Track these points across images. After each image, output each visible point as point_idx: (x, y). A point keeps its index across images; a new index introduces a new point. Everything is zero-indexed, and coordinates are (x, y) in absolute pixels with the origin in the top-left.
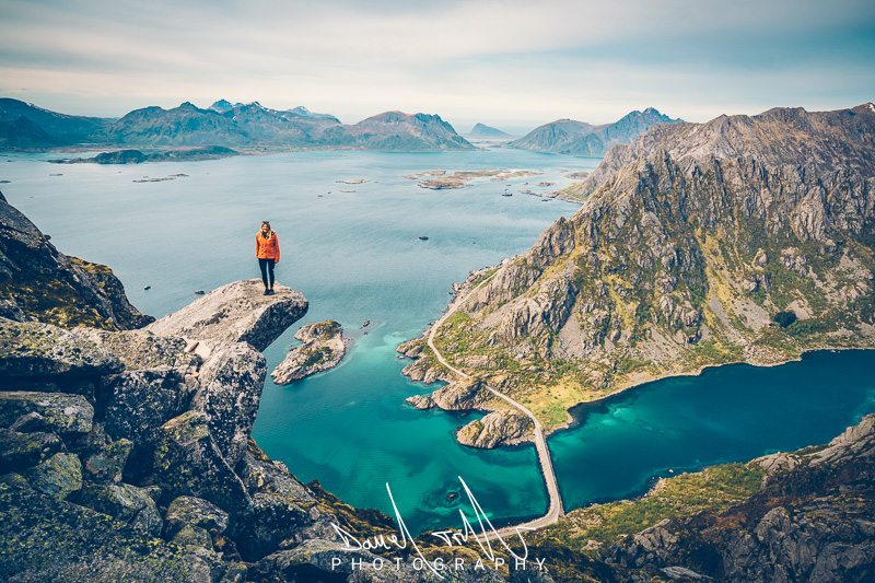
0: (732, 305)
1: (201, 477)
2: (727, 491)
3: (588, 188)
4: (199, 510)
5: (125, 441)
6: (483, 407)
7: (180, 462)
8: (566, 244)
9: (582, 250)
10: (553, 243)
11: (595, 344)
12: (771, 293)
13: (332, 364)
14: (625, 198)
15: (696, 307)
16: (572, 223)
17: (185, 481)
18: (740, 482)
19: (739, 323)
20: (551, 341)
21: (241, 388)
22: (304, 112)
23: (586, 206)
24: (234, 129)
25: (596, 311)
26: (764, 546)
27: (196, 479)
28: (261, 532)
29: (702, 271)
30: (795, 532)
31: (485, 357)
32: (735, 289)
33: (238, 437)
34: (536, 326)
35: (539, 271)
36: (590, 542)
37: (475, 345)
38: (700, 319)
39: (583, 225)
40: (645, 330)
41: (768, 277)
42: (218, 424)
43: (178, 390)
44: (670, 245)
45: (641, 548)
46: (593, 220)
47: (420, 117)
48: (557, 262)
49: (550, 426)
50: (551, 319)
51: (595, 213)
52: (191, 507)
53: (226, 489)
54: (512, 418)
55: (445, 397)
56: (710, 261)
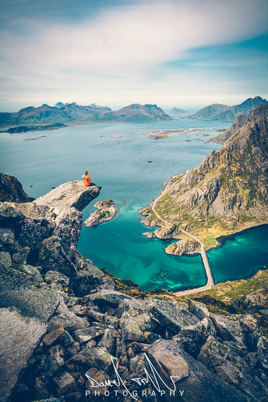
1: (57, 263)
3: (226, 136)
4: (57, 276)
5: (27, 248)
6: (177, 237)
7: (49, 257)
8: (215, 163)
9: (223, 166)
10: (209, 163)
11: (229, 209)
13: (110, 218)
14: (244, 140)
16: (218, 153)
17: (51, 265)
20: (208, 208)
21: (73, 226)
22: (95, 106)
23: (226, 145)
24: (65, 115)
25: (230, 194)
27: (56, 264)
28: (82, 286)
31: (178, 215)
33: (72, 247)
34: (201, 201)
35: (203, 176)
36: (226, 298)
37: (173, 210)
39: (224, 154)
40: (253, 203)
42: (64, 241)
43: (47, 227)
44: (266, 162)
45: (249, 301)
46: (228, 151)
47: (147, 106)
48: (211, 171)
49: (207, 246)
50: (208, 198)
51: (229, 148)
52: (54, 275)
53: (68, 268)
54: (190, 242)
55: (160, 233)
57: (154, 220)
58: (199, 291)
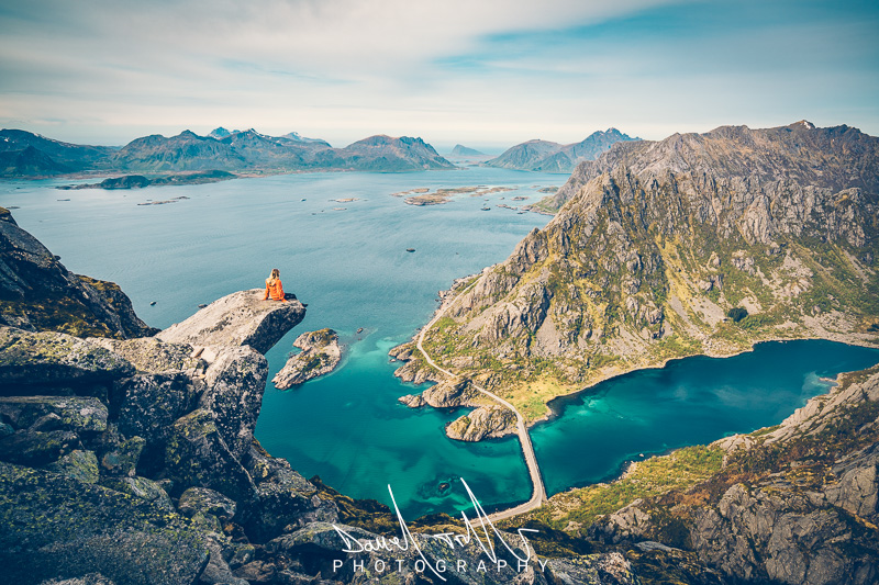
0: (690, 304)
1: (209, 470)
2: (692, 471)
3: (558, 201)
4: (209, 499)
5: (138, 439)
6: (469, 403)
7: (189, 456)
8: (540, 252)
9: (555, 257)
10: (529, 252)
11: (570, 342)
12: (724, 292)
13: (329, 368)
14: (592, 209)
15: (658, 306)
16: (545, 233)
17: (195, 474)
18: (702, 463)
19: (697, 319)
20: (529, 341)
21: (245, 387)
22: (296, 137)
23: (558, 218)
24: (233, 153)
25: (569, 312)
26: (726, 519)
27: (205, 471)
28: (266, 518)
29: (662, 273)
30: (753, 506)
31: (470, 358)
32: (693, 289)
33: (243, 432)
34: (516, 328)
35: (517, 278)
36: (571, 523)
37: (460, 347)
38: (663, 317)
39: (556, 235)
40: (614, 329)
41: (722, 277)
42: (225, 420)
43: (187, 391)
44: (634, 251)
45: (616, 526)
46: (564, 230)
47: (404, 140)
48: (532, 269)
49: (531, 419)
50: (529, 321)
51: (565, 224)
52: (202, 497)
53: (232, 477)
54: (497, 413)
55: (435, 395)
56: (670, 264)
57: (422, 370)
58: (518, 513)
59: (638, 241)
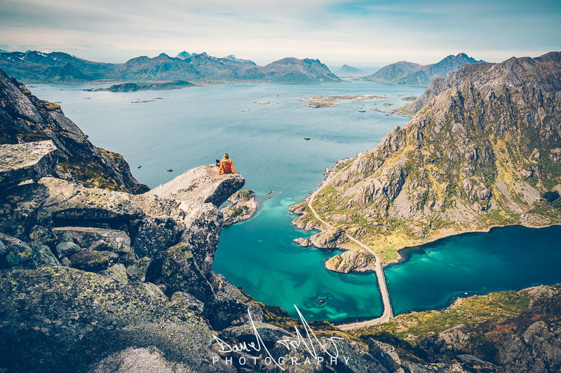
0: (513, 187)
1: (188, 281)
2: (504, 308)
3: (416, 107)
4: (188, 300)
5: (146, 258)
6: (342, 246)
7: (176, 272)
8: (400, 144)
9: (411, 148)
10: (391, 143)
11: (418, 209)
12: (541, 179)
13: (249, 216)
14: (442, 114)
15: (487, 187)
16: (405, 130)
17: (179, 283)
18: (513, 303)
19: (518, 198)
20: (388, 206)
21: (209, 230)
22: (233, 58)
23: (415, 119)
24: (191, 70)
25: (419, 188)
26: (528, 346)
27: (185, 282)
28: (221, 315)
29: (493, 163)
30: (551, 338)
31: (345, 215)
32: (516, 176)
33: (208, 259)
34: (379, 197)
35: (382, 161)
36: (410, 335)
37: (338, 207)
38: (490, 195)
39: (413, 132)
40: (452, 201)
41: (540, 168)
42: (197, 250)
43: (173, 230)
44: (472, 145)
45: (443, 341)
46: (419, 128)
47: (307, 61)
48: (393, 156)
49: (385, 261)
50: (389, 192)
51: (420, 124)
52: (183, 298)
53: (202, 289)
54: (361, 255)
55: (318, 239)
56: (499, 156)
57: (311, 222)
58: (372, 325)
59: (475, 138)
